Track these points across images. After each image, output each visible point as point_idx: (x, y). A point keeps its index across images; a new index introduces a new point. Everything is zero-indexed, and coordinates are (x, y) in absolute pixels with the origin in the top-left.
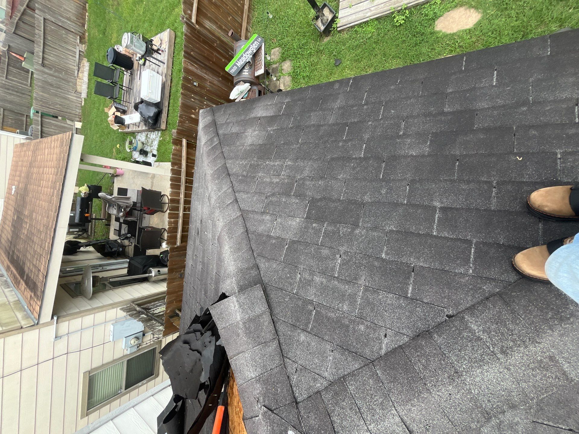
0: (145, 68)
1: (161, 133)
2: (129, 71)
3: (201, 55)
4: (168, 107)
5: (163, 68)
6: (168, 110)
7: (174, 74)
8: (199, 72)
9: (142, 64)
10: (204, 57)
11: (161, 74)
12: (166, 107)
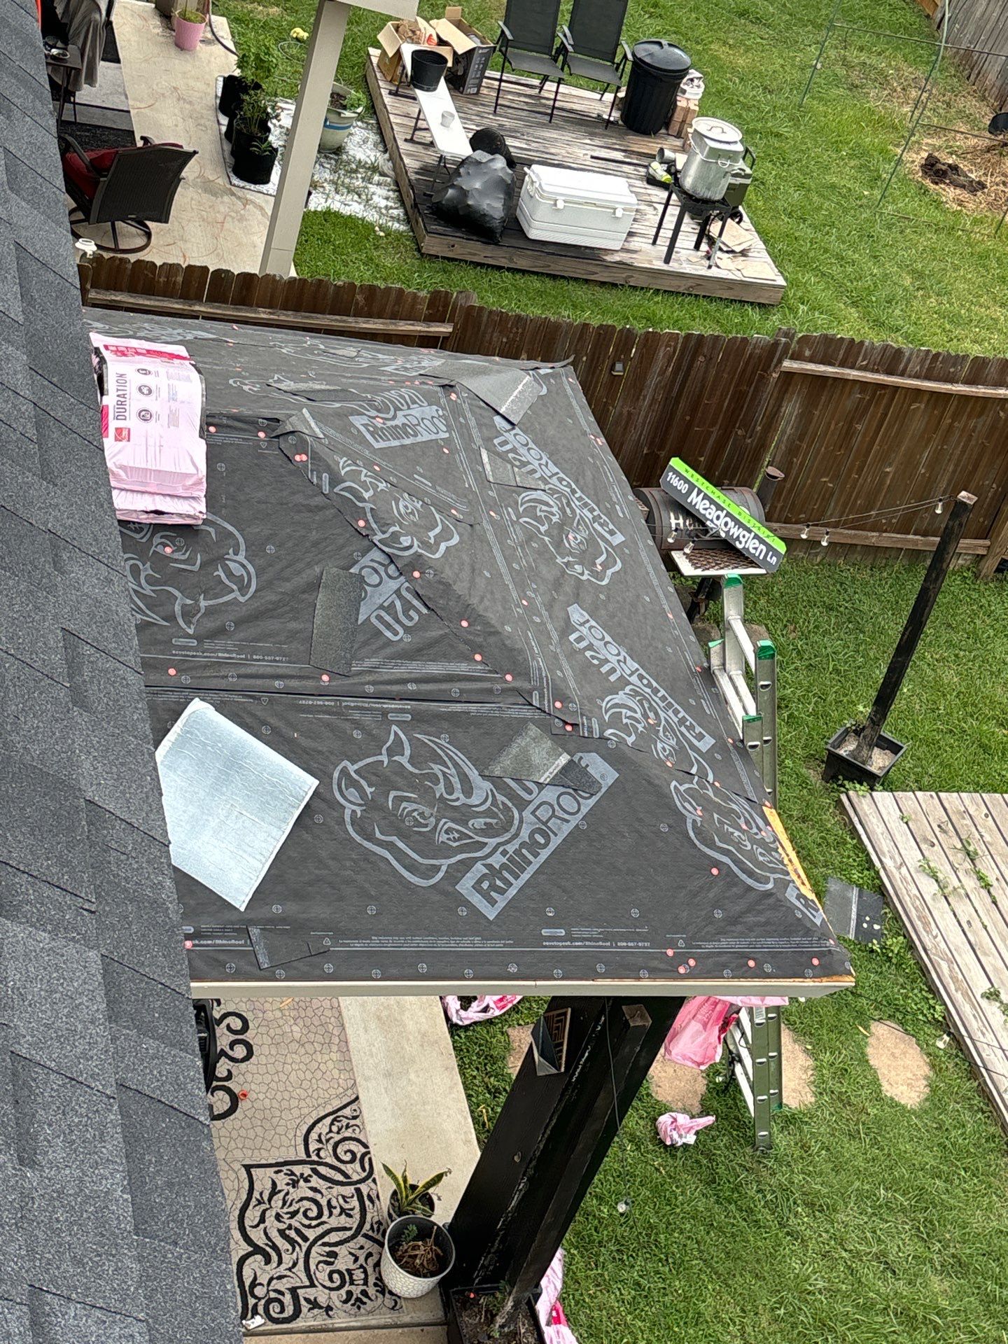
0: (638, 183)
1: (401, 233)
2: (616, 115)
3: (703, 386)
4: (509, 269)
5: (649, 256)
6: (499, 268)
7: (636, 298)
8: (653, 380)
9: (651, 171)
10: (700, 396)
11: (627, 246)
12: (511, 260)
